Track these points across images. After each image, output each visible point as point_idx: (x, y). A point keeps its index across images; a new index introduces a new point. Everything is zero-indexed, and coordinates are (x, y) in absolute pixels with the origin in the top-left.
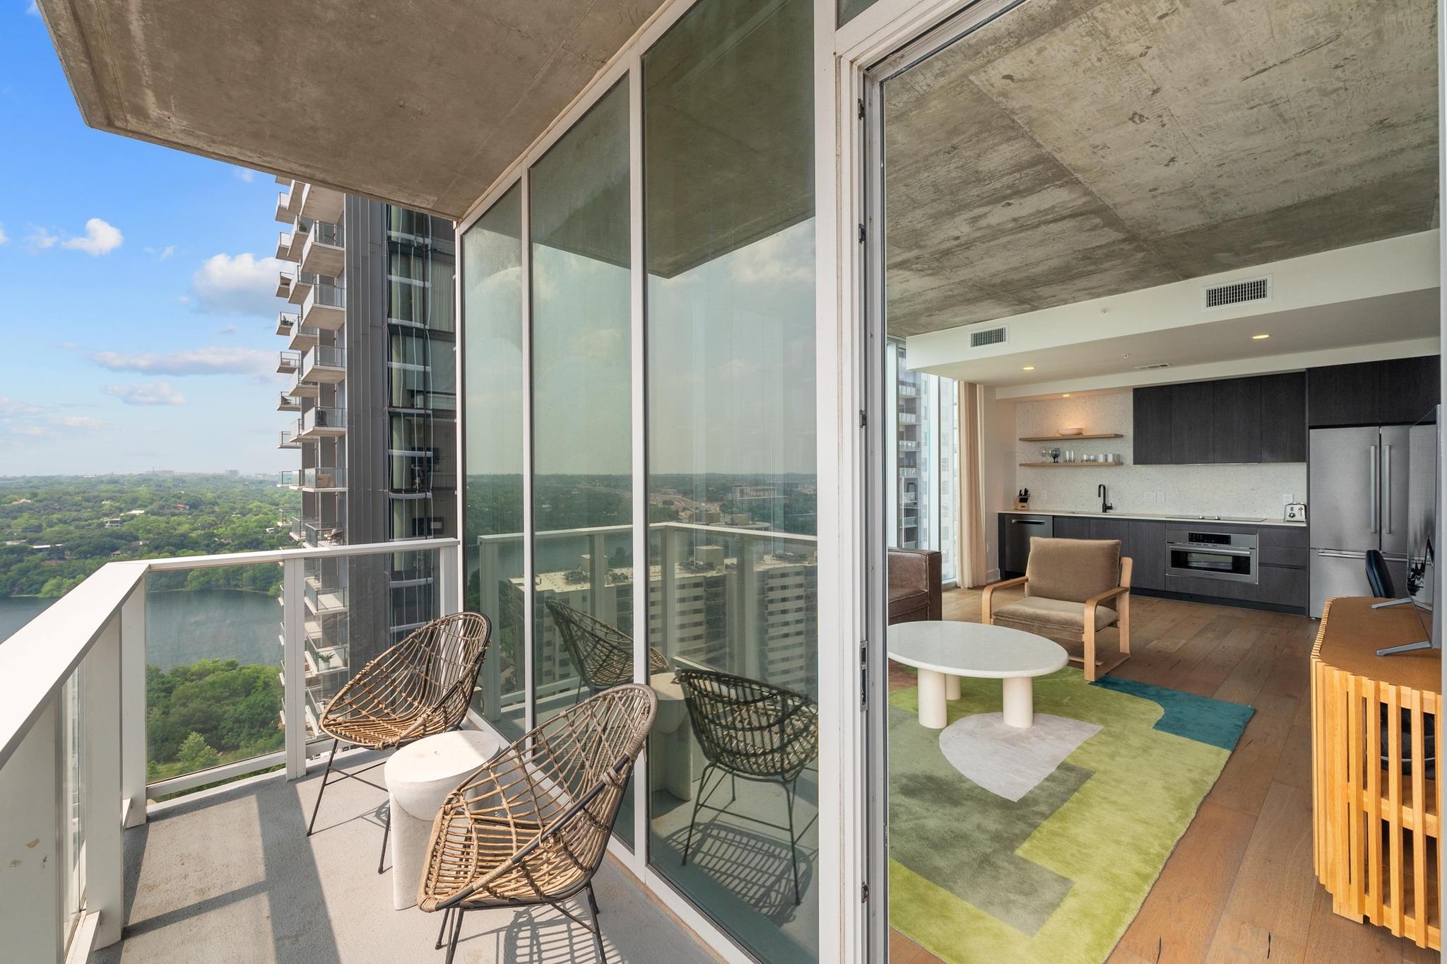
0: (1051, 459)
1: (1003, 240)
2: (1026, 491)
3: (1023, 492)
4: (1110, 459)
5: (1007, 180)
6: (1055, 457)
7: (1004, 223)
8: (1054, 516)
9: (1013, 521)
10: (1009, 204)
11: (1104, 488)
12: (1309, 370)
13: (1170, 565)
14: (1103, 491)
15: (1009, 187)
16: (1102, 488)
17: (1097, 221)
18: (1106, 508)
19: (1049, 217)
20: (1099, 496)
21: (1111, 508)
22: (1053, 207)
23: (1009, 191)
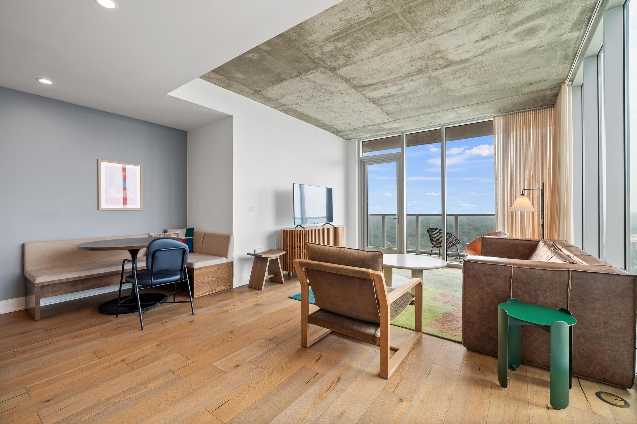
1: (392, 77)
5: (389, 102)
7: (391, 86)
10: (388, 94)
15: (388, 100)
17: (354, 83)
19: (374, 87)
22: (373, 91)
23: (388, 98)
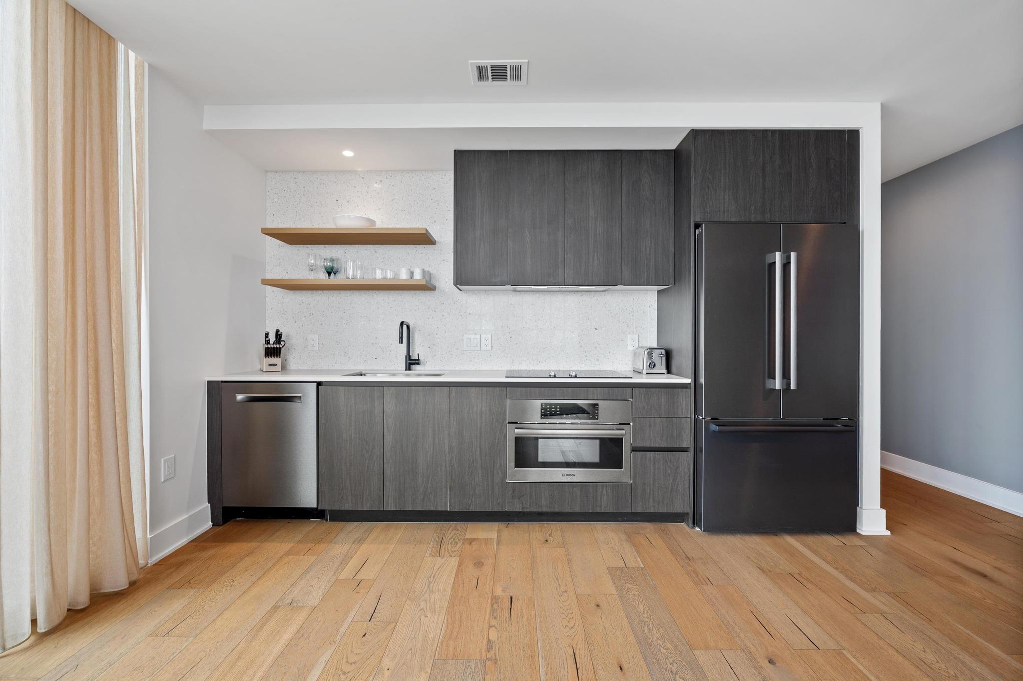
0: (322, 277)
2: (278, 335)
3: (272, 338)
4: (418, 276)
6: (330, 272)
8: (319, 384)
9: (240, 397)
11: (408, 327)
12: (696, 134)
13: (513, 464)
14: (405, 331)
16: (405, 327)
18: (411, 362)
20: (401, 342)
21: (417, 362)
